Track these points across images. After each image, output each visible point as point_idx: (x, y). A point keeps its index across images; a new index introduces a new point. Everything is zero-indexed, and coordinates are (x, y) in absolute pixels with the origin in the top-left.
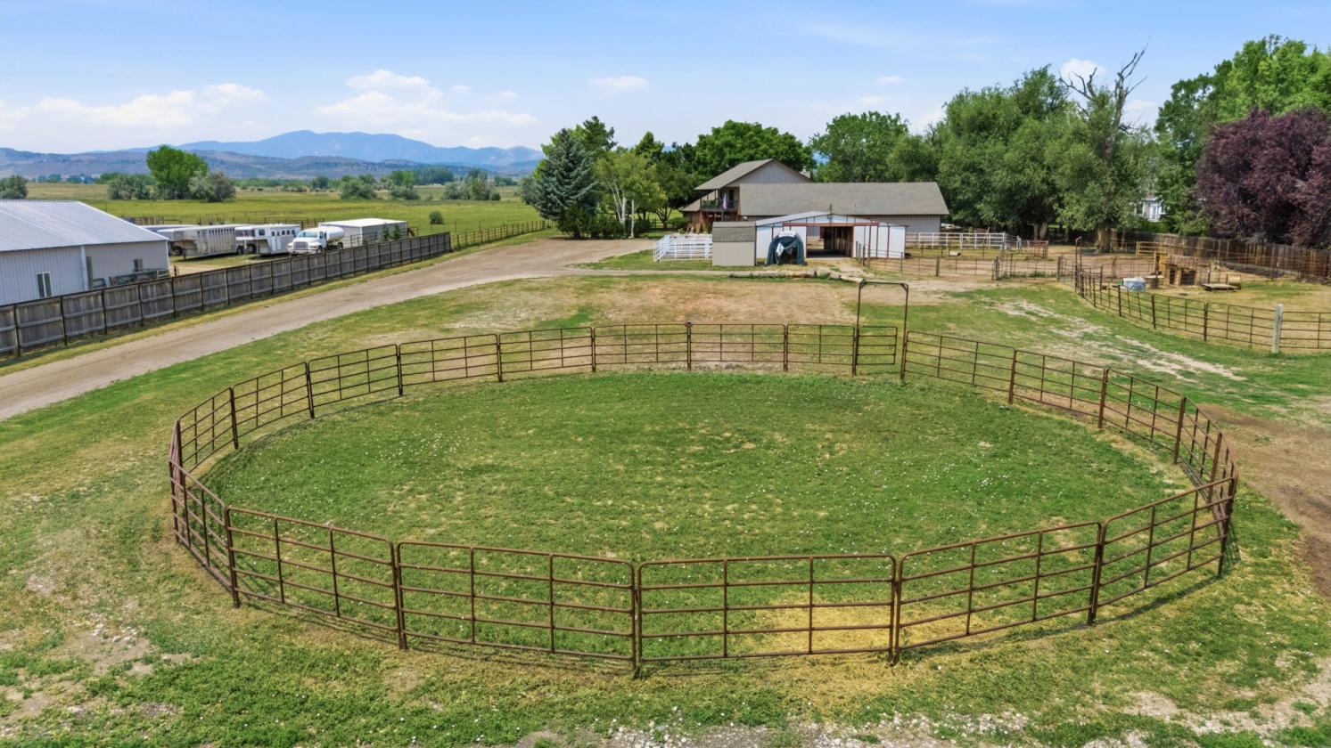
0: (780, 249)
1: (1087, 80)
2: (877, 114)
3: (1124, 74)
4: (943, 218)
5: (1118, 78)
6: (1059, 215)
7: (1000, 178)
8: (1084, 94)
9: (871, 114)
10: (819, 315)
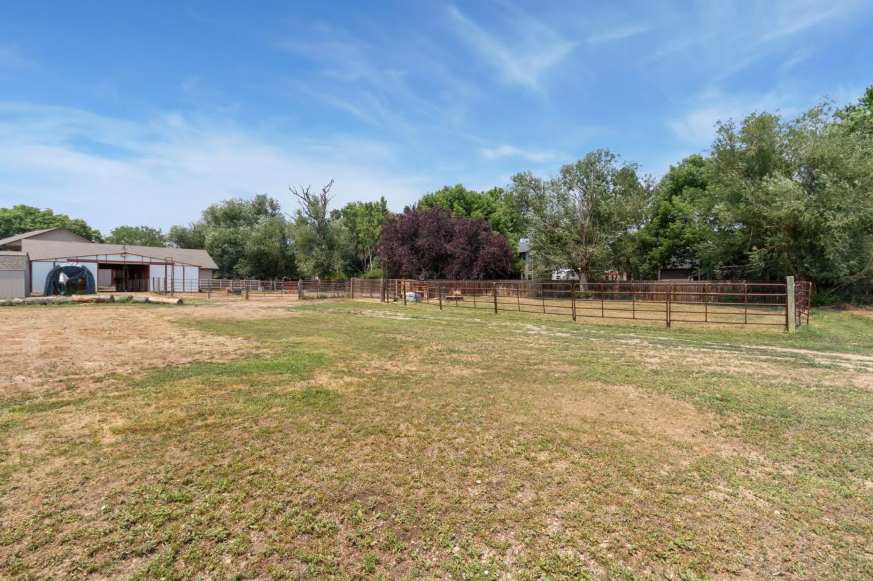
0: (62, 278)
1: (306, 191)
2: (147, 228)
3: (326, 190)
4: (214, 271)
5: (323, 192)
6: (298, 267)
7: (250, 247)
8: (305, 199)
9: (142, 227)
10: (135, 342)
